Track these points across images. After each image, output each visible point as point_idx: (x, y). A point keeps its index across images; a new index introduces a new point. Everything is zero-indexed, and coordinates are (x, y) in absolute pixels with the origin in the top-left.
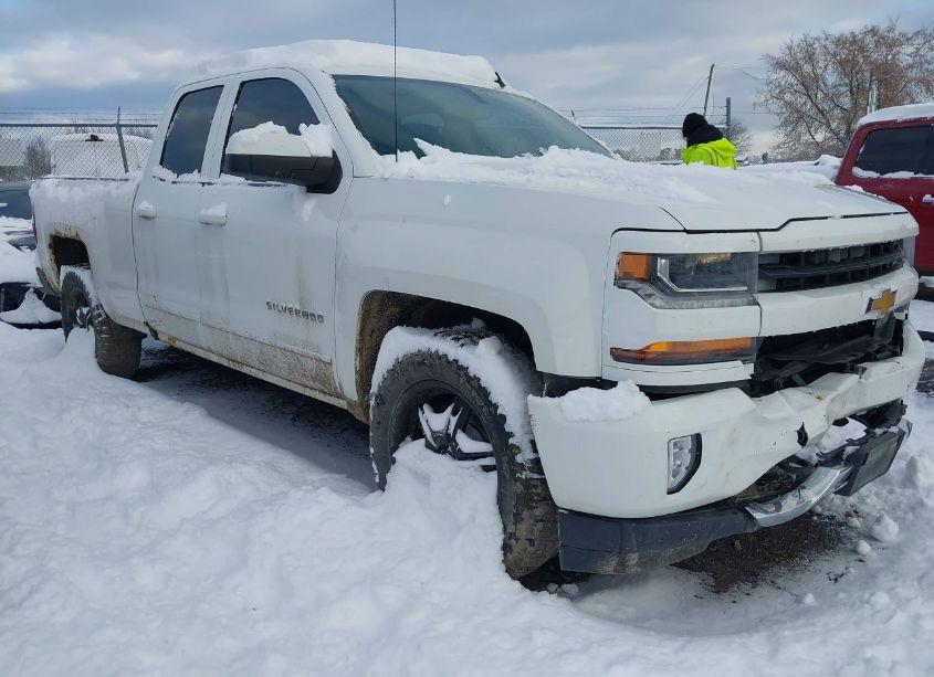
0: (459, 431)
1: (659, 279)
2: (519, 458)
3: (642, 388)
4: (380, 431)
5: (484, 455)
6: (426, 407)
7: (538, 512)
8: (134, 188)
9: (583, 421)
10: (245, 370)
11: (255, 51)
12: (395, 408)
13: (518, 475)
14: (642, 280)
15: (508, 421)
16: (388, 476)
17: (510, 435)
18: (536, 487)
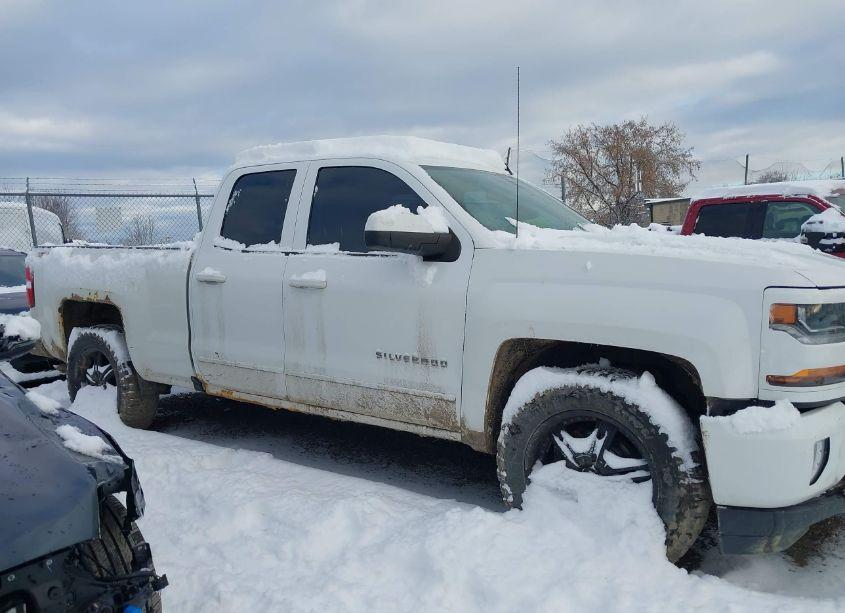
0: (606, 451)
1: (801, 324)
2: (682, 468)
3: (796, 405)
4: (515, 457)
5: (633, 470)
6: (564, 434)
7: (699, 510)
8: (189, 256)
9: (752, 433)
10: (332, 414)
11: (323, 142)
12: (531, 437)
13: (682, 481)
14: (789, 324)
15: (671, 438)
16: (524, 496)
17: (673, 449)
18: (696, 490)
